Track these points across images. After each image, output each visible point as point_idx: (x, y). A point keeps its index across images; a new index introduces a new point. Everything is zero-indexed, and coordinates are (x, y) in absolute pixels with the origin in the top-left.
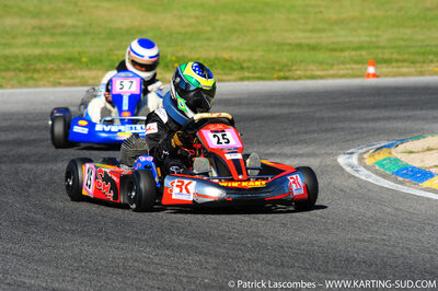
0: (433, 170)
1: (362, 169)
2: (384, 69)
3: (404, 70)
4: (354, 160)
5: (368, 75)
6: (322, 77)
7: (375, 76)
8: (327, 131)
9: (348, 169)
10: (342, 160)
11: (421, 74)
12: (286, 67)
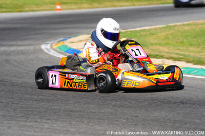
0: (81, 50)
1: (51, 50)
2: (64, 7)
3: (73, 7)
4: (48, 46)
5: (57, 10)
6: (37, 11)
7: (60, 10)
8: (37, 34)
9: (46, 51)
10: (43, 47)
11: (80, 8)
12: (21, 7)
